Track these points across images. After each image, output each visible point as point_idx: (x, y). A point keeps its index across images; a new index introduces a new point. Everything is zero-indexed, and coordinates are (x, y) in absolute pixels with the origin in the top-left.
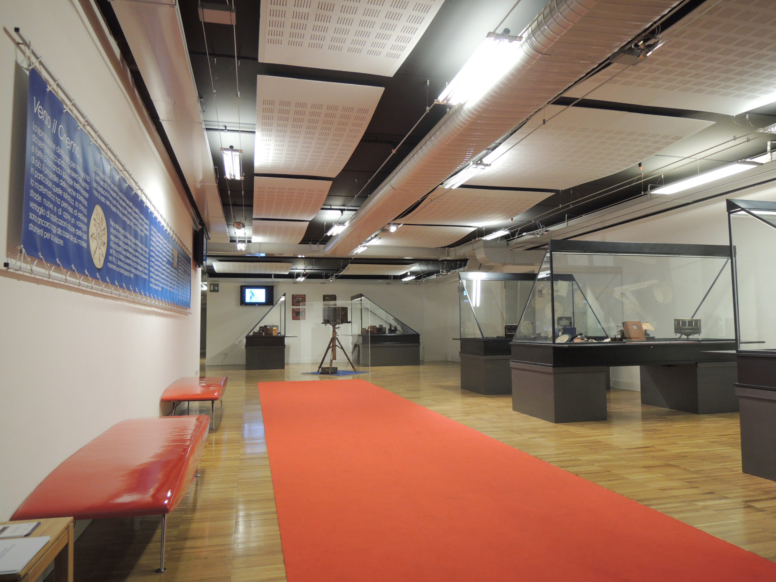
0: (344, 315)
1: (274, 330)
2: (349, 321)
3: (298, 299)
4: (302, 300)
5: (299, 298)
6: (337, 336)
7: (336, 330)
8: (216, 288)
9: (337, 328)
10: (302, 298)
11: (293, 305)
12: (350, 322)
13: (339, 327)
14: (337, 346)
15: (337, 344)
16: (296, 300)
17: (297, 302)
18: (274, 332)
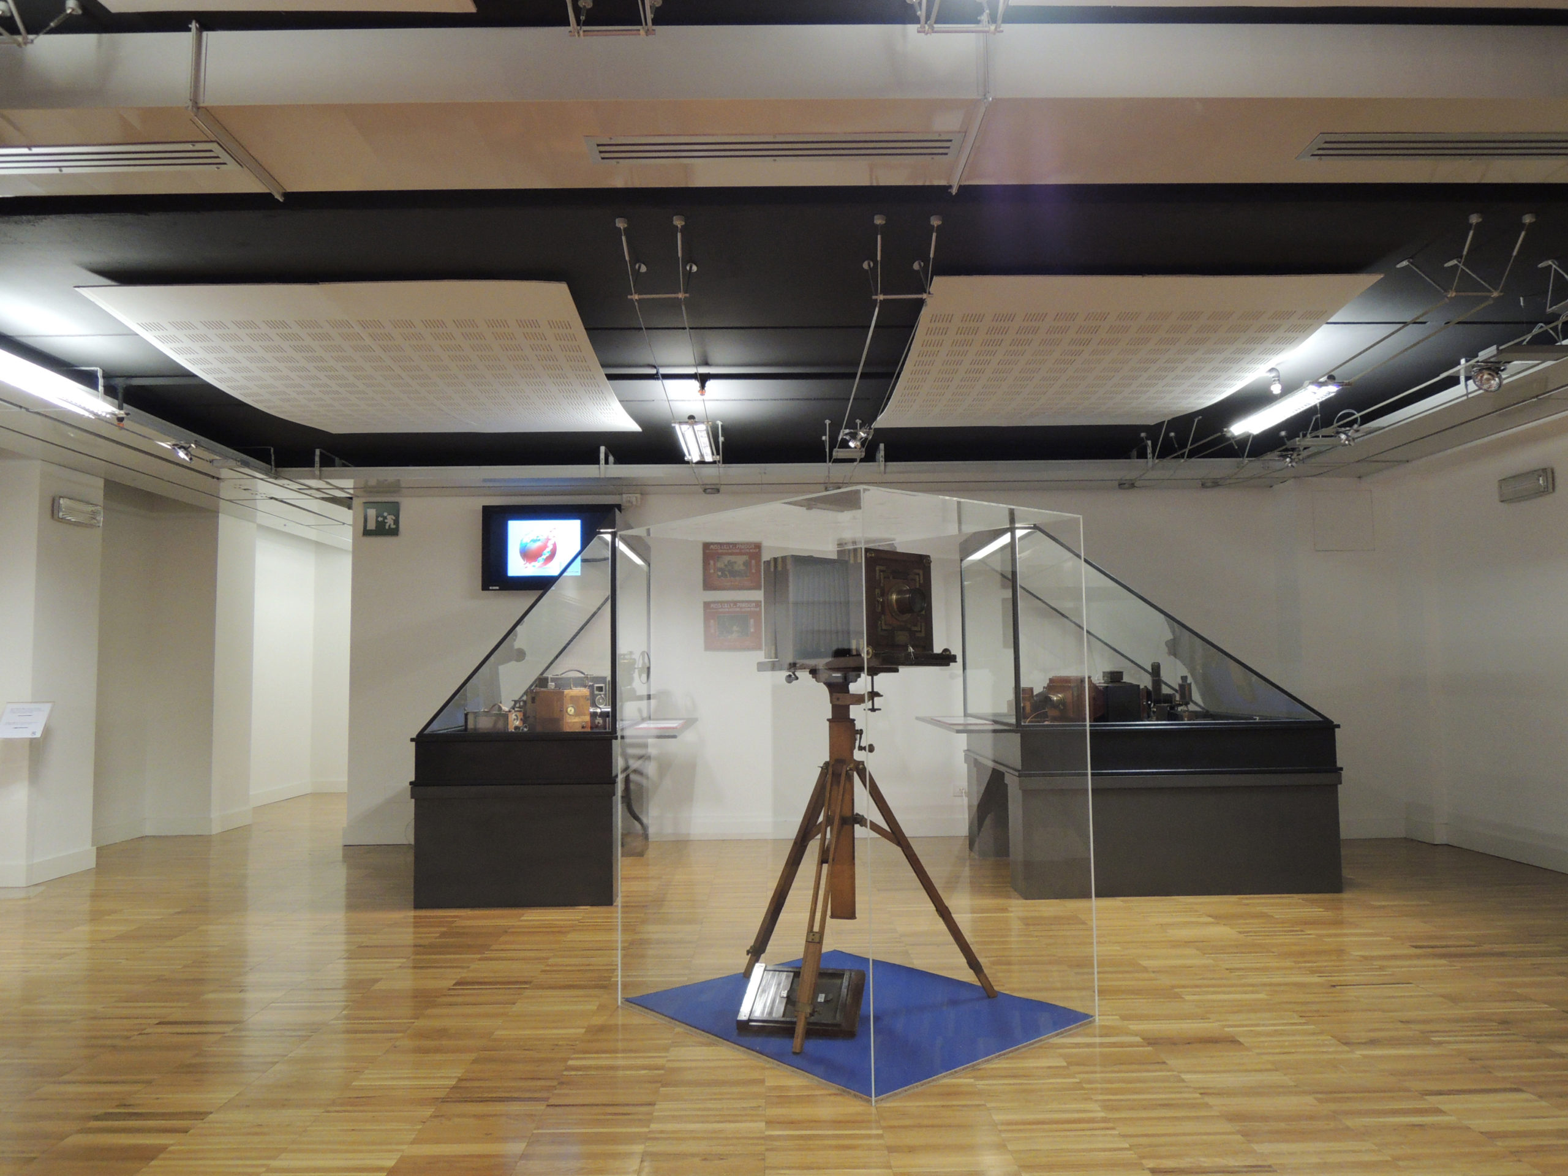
0: (905, 607)
1: (575, 700)
2: (938, 649)
3: (727, 558)
4: (745, 564)
5: (733, 558)
6: (858, 755)
7: (856, 712)
8: (390, 520)
9: (859, 699)
10: (745, 558)
11: (708, 585)
12: (946, 659)
13: (873, 695)
14: (860, 820)
15: (858, 810)
16: (720, 565)
17: (724, 575)
18: (571, 710)
